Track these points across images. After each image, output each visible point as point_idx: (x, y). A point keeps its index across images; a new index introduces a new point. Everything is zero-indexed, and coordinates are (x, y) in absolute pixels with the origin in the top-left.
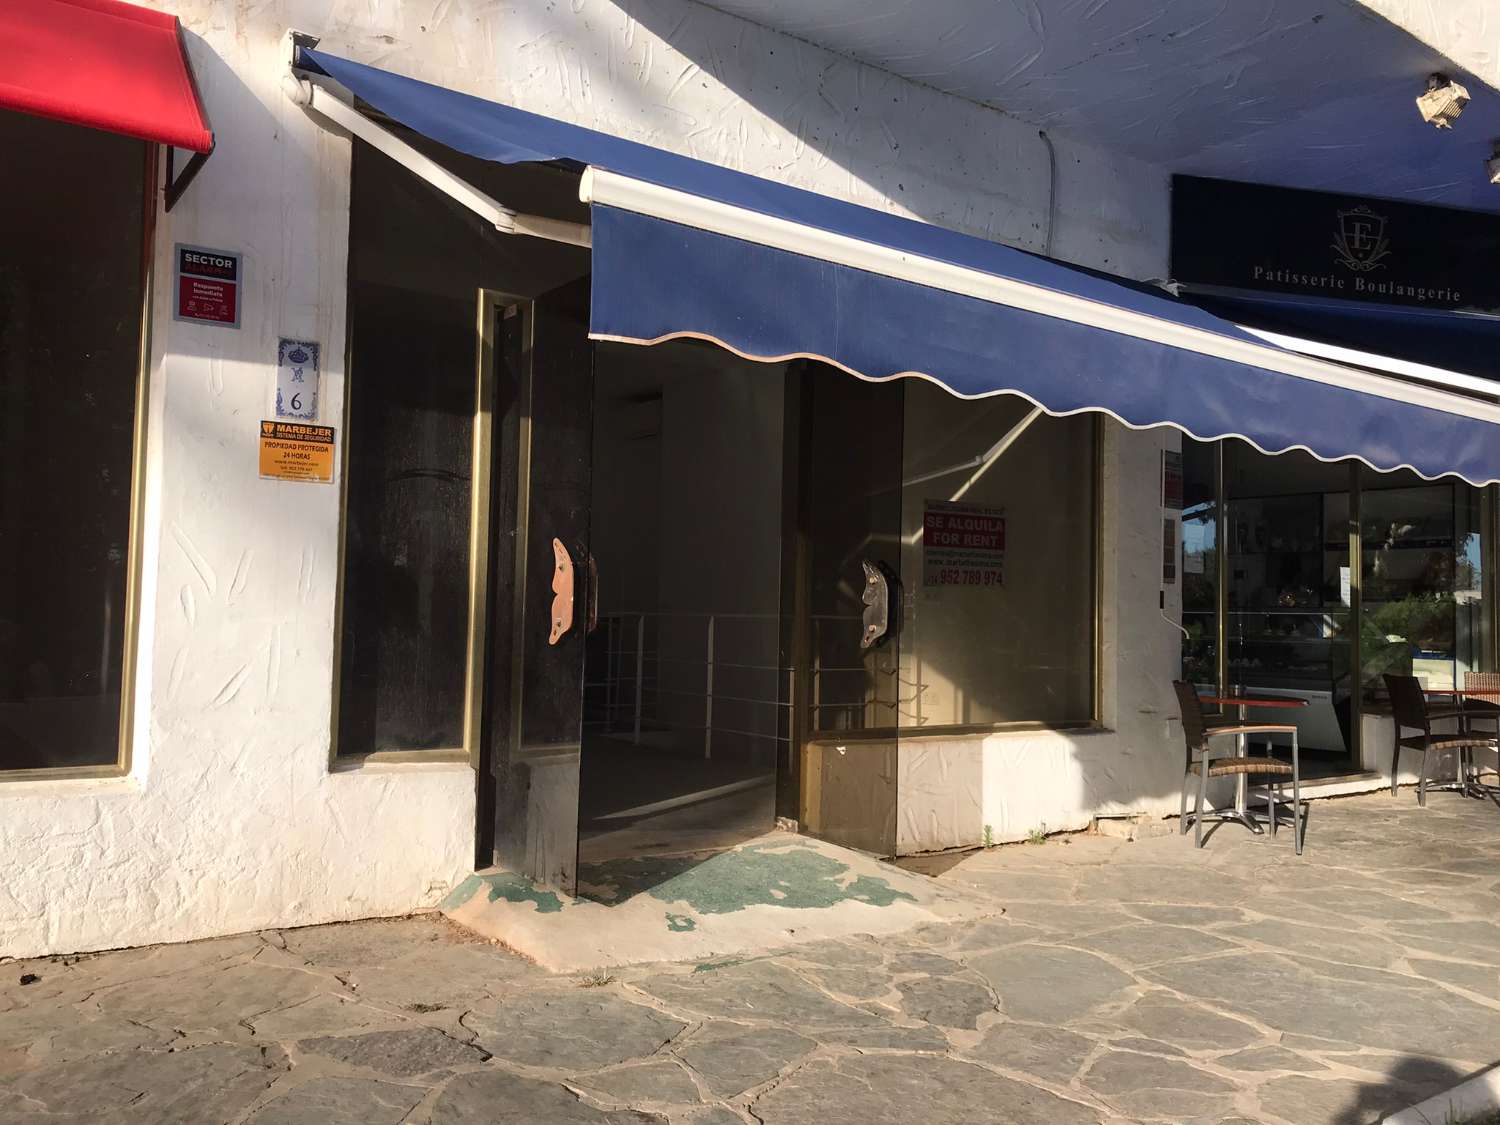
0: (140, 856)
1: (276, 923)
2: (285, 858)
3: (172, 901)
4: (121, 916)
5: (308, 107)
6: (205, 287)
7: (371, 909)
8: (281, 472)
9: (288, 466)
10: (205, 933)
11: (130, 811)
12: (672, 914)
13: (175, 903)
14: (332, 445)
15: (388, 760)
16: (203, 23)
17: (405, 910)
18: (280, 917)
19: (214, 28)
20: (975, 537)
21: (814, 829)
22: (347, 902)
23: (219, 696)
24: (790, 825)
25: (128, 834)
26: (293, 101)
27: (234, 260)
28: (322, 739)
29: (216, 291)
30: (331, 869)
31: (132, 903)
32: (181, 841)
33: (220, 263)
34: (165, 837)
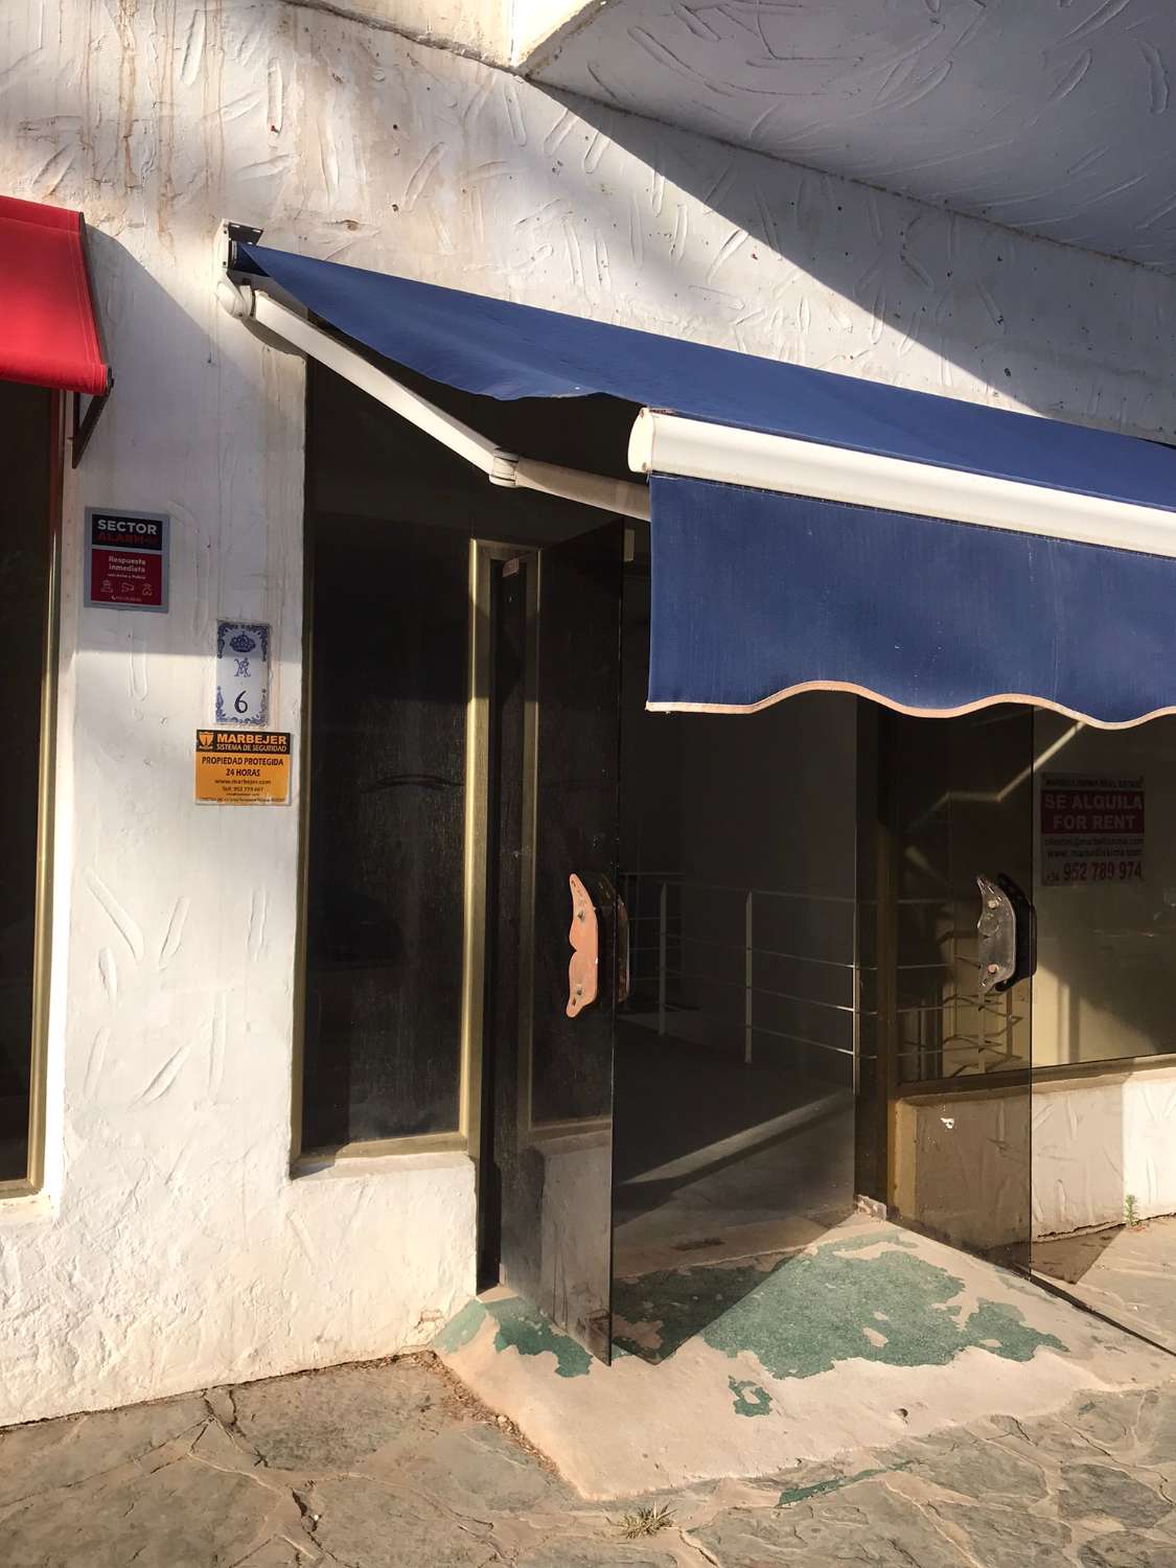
0: (53, 1301)
1: (227, 1377)
2: (236, 1293)
3: (95, 1356)
4: (32, 1380)
5: (249, 319)
6: (123, 561)
7: (346, 1352)
8: (224, 795)
9: (233, 786)
10: (137, 1396)
11: (39, 1244)
12: (738, 1379)
13: (99, 1358)
14: (288, 756)
15: (367, 1153)
16: (116, 220)
17: (388, 1351)
18: (231, 1370)
19: (130, 226)
20: (1106, 817)
21: (908, 1212)
22: (315, 1343)
23: (149, 1089)
24: (875, 1208)
25: (37, 1275)
26: (231, 313)
27: (159, 524)
28: (281, 1138)
29: (138, 566)
30: (294, 1303)
31: (44, 1363)
32: (106, 1277)
33: (141, 528)
34: (84, 1275)
